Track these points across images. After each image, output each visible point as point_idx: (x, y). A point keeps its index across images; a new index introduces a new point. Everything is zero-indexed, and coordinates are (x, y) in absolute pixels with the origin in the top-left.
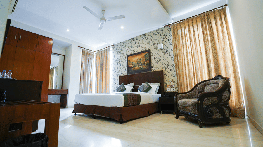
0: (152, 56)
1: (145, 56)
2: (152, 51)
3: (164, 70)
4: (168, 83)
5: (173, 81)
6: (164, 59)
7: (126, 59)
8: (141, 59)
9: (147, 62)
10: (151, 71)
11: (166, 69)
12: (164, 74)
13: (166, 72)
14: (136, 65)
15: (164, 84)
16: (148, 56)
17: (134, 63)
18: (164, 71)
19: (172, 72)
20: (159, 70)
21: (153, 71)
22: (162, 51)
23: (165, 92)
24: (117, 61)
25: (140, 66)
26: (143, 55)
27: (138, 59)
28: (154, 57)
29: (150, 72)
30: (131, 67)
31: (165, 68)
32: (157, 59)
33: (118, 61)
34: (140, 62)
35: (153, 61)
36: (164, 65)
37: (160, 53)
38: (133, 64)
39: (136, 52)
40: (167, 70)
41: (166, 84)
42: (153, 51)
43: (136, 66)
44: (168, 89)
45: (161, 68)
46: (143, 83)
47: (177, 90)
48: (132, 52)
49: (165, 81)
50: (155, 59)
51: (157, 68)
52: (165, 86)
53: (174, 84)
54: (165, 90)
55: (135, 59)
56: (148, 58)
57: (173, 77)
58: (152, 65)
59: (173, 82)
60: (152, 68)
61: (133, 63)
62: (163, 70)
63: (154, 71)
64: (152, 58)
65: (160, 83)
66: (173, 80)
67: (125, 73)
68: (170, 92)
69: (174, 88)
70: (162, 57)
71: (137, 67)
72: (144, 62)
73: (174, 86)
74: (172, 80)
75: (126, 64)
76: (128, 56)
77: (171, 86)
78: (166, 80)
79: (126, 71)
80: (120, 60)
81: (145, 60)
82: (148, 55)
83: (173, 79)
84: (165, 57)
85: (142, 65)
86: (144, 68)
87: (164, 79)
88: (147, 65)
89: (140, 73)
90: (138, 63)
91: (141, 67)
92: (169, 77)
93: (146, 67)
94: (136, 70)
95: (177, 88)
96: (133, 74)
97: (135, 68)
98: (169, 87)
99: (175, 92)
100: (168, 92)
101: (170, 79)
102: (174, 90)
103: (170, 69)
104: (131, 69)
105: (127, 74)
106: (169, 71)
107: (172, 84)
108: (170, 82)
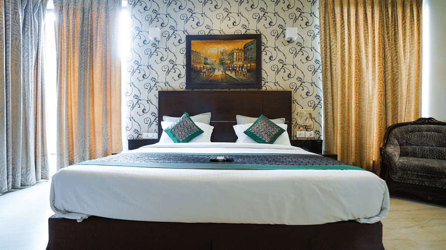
0: (264, 53)
1: (246, 49)
2: (264, 40)
3: (292, 91)
4: (300, 121)
5: (311, 118)
6: (294, 66)
7: (184, 45)
8: (232, 54)
9: (249, 65)
10: (261, 87)
11: (296, 89)
12: (293, 99)
13: (296, 96)
14: (216, 65)
15: (292, 123)
16: (254, 50)
17: (209, 61)
18: (293, 93)
19: (309, 98)
20: (280, 89)
21: (264, 88)
22: (290, 46)
23: (292, 139)
24: (149, 46)
25: (229, 73)
26: (241, 44)
27: (222, 54)
28: (269, 55)
29: (256, 90)
30: (199, 71)
31: (294, 87)
32: (276, 62)
33: (154, 45)
34: (228, 62)
35: (266, 66)
36: (294, 80)
37: (286, 49)
38: (206, 64)
39: (216, 32)
40: (300, 91)
41: (295, 123)
42: (269, 41)
43: (216, 71)
44: (300, 134)
45: (285, 85)
47: (318, 136)
48: (203, 30)
49: (294, 115)
50: (273, 63)
51: (276, 83)
52: (293, 126)
53: (312, 123)
54: (292, 135)
55: (214, 51)
56: (254, 55)
57: (311, 109)
58: (264, 75)
59: (310, 120)
60: (263, 82)
61: (206, 59)
62: (290, 90)
63: (269, 89)
64: (265, 57)
65: (284, 119)
66: (310, 114)
67: (178, 83)
68: (305, 139)
69: (312, 132)
70: (290, 60)
71: (219, 73)
72: (240, 63)
73: (312, 127)
74: (308, 116)
75: (181, 60)
76: (190, 38)
77: (307, 128)
78: (296, 113)
79: (184, 80)
80: (162, 45)
81: (245, 59)
82: (253, 46)
83: (311, 112)
84: (297, 61)
85: (234, 70)
86: (242, 80)
87: (292, 111)
88: (249, 71)
89: (227, 90)
90: (222, 63)
91: (233, 75)
92: (303, 108)
93: (246, 77)
94: (216, 80)
95: (317, 132)
96: (205, 90)
97: (213, 75)
98: (301, 128)
99: (313, 139)
100: (299, 139)
101: (305, 113)
102: (312, 136)
103: (306, 90)
104: (201, 74)
105: (187, 88)
106: (304, 93)
107: (309, 122)
108: (305, 118)
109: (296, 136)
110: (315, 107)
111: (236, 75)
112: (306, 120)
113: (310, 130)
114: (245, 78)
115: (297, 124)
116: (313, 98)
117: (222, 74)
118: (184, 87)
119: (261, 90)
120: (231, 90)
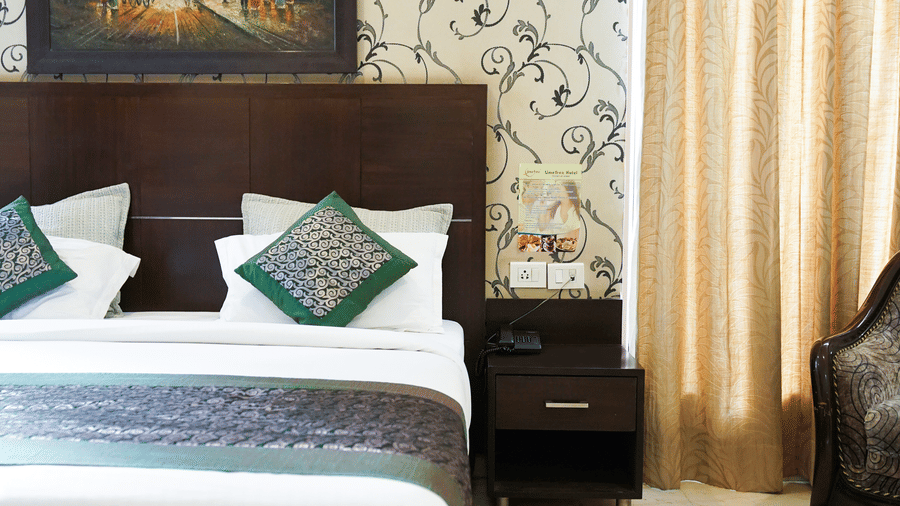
3: (493, 83)
4: (527, 219)
5: (576, 203)
10: (354, 68)
11: (512, 76)
12: (492, 120)
13: (505, 106)
15: (489, 223)
18: (493, 93)
19: (569, 117)
20: (438, 75)
21: (368, 74)
23: (490, 293)
25: (214, 2)
29: (336, 78)
31: (503, 68)
36: (502, 35)
40: (525, 84)
41: (501, 225)
44: (525, 275)
45: (457, 60)
46: (254, 206)
47: (604, 282)
49: (498, 193)
51: (422, 49)
52: (491, 239)
53: (579, 224)
54: (490, 276)
57: (574, 164)
58: (368, 12)
59: (571, 211)
60: (364, 47)
62: (480, 78)
63: (391, 76)
65: (449, 207)
66: (572, 188)
68: (547, 296)
69: (579, 265)
71: (170, 4)
74: (563, 194)
77: (554, 248)
78: (507, 180)
79: (17, 34)
83: (577, 178)
86: (271, 34)
87: (490, 177)
89: (207, 79)
91: (234, 12)
92: (538, 161)
93: (292, 24)
94: (158, 37)
95: (604, 267)
96: (114, 79)
97: (148, 15)
98: (532, 248)
99: (584, 296)
100: (521, 295)
101: (550, 180)
102: (579, 284)
103: (554, 81)
104: (93, 10)
105: (31, 69)
106: (544, 95)
107: (566, 223)
108: (550, 203)
109: (507, 280)
110: (591, 157)
111: (245, 13)
112: (553, 210)
113: (569, 256)
114: (284, 27)
115: (515, 232)
116: (583, 115)
117: (187, 10)
118: (23, 65)
119: (358, 80)
120: (229, 79)
